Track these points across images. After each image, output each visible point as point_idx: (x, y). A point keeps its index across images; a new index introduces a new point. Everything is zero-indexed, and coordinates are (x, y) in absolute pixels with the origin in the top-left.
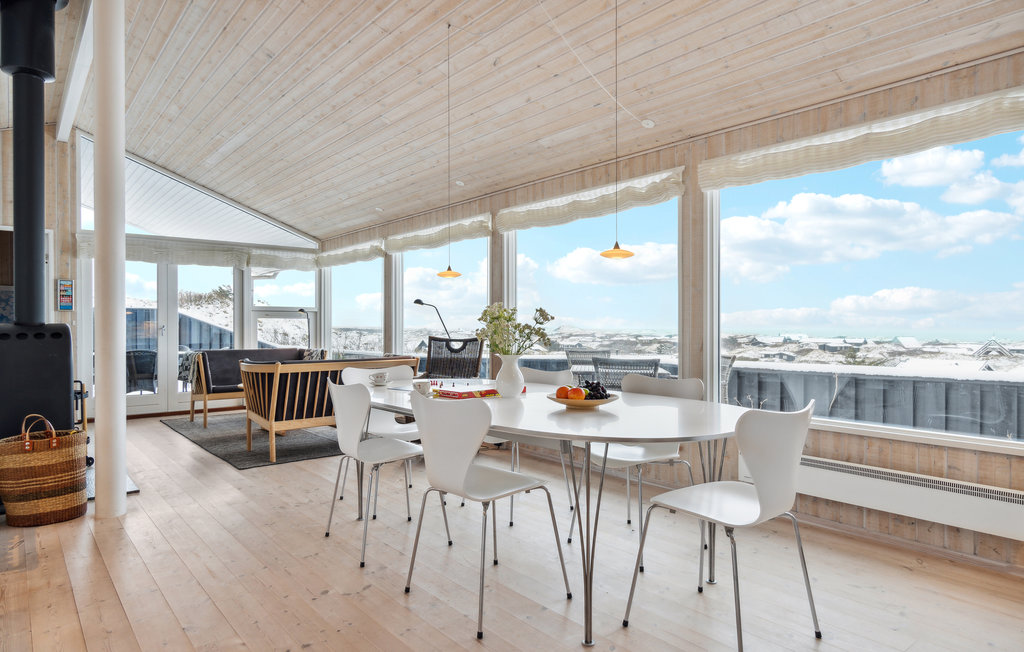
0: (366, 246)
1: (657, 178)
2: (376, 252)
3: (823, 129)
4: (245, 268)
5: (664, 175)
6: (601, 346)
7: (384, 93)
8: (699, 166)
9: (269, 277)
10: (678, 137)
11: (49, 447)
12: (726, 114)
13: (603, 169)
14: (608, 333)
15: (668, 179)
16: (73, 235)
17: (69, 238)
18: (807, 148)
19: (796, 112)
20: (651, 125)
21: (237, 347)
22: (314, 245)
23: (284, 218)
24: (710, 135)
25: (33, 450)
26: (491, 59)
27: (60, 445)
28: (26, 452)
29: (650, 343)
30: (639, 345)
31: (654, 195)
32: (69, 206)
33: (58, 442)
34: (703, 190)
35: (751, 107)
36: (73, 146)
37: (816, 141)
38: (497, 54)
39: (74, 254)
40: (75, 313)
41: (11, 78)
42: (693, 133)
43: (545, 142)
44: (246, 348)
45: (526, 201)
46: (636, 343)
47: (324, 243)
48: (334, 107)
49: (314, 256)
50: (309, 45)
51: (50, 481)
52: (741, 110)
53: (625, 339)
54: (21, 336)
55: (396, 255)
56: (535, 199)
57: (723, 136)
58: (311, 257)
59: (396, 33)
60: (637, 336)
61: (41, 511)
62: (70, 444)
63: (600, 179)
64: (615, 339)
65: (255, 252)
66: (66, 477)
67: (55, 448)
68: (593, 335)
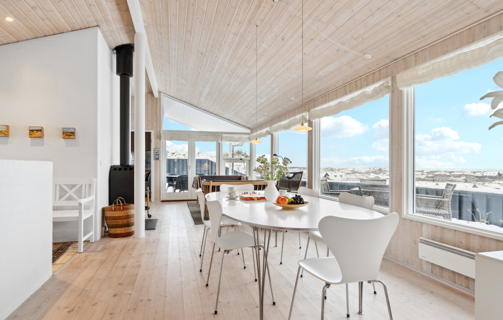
0: (264, 131)
1: (377, 85)
2: (268, 133)
3: (473, 40)
4: (220, 142)
5: (381, 83)
6: (427, 177)
7: (246, 62)
8: (397, 75)
9: (240, 145)
10: (388, 61)
11: (120, 210)
12: (410, 43)
13: (354, 84)
14: (432, 170)
15: (382, 85)
16: (160, 132)
17: (159, 133)
18: (459, 55)
19: (455, 34)
20: (370, 56)
21: (217, 175)
22: (249, 131)
23: (235, 121)
24: (405, 57)
25: (115, 210)
26: (280, 37)
27: (124, 209)
28: (113, 211)
29: (460, 176)
30: (452, 177)
31: (377, 94)
32: (158, 121)
33: (123, 208)
34: (401, 89)
35: (424, 36)
36: (160, 99)
37: (466, 50)
38: (282, 35)
39: (160, 139)
40: (160, 161)
41: (119, 77)
42: (395, 57)
43: (321, 73)
44: (221, 175)
45: (322, 104)
46: (450, 176)
47: (253, 130)
48: (231, 71)
49: (248, 136)
50: (212, 47)
51: (120, 222)
52: (418, 39)
53: (443, 173)
54: (125, 169)
55: (275, 134)
56: (325, 102)
57: (413, 56)
58: (247, 136)
59: (239, 34)
60: (450, 172)
61: (117, 232)
62: (127, 209)
63: (353, 89)
64: (436, 173)
65: (224, 135)
66: (125, 221)
67: (122, 210)
68: (422, 171)
